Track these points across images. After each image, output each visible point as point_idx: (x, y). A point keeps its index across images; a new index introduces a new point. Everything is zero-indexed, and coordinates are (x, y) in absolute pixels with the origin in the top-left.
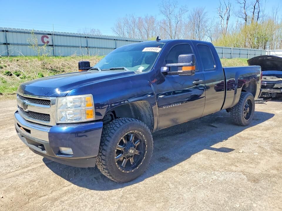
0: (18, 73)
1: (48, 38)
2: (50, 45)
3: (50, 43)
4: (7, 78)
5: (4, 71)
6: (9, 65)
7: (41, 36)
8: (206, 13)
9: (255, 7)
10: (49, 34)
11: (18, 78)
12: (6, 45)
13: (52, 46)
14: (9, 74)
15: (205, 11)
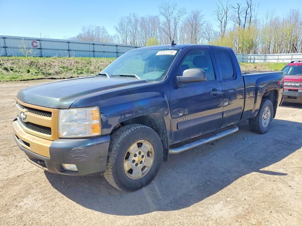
0: (12, 68)
1: (36, 43)
2: (38, 49)
3: (39, 47)
4: (4, 72)
5: (3, 67)
6: (6, 63)
7: (31, 42)
8: (202, 16)
9: (246, 12)
10: (37, 40)
11: (12, 72)
12: (5, 48)
13: (40, 49)
14: (6, 69)
15: (201, 14)
